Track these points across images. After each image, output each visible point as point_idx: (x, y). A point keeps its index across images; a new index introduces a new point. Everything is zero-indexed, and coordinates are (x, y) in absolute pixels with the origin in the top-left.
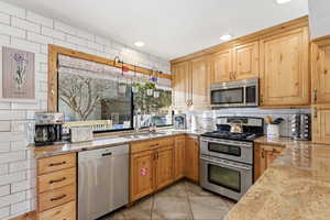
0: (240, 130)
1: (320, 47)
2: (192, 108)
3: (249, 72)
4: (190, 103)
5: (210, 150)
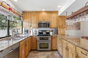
0: (45, 34)
1: (60, 17)
2: (31, 28)
3: (48, 20)
4: (31, 26)
5: (40, 39)
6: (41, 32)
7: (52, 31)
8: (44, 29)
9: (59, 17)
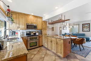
0: (33, 34)
2: (19, 29)
4: (18, 27)
5: (30, 39)
6: (28, 33)
7: (38, 32)
8: (30, 30)
9: (43, 22)
